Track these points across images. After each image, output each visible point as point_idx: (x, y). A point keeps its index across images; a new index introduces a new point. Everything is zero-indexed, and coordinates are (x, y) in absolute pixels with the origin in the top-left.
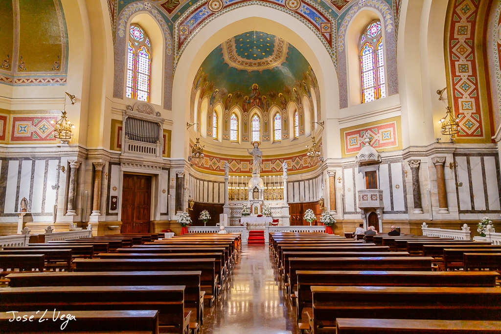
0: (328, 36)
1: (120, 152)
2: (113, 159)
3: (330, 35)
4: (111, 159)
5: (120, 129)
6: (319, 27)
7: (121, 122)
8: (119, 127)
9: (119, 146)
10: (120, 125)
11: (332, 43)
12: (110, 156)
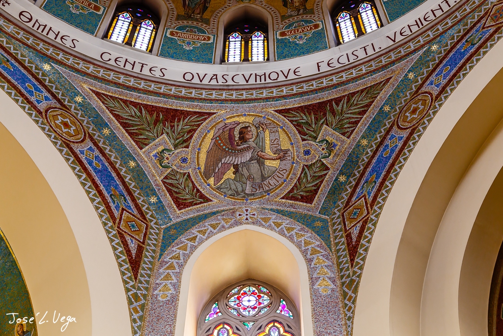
0: (133, 246)
3: (140, 249)
6: (117, 214)
11: (141, 271)
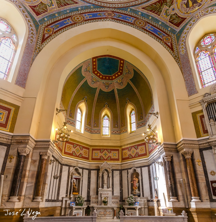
1: (207, 137)
2: (202, 145)
4: (200, 146)
5: (202, 117)
7: (202, 111)
8: (200, 116)
9: (206, 132)
10: (201, 114)
12: (198, 143)
